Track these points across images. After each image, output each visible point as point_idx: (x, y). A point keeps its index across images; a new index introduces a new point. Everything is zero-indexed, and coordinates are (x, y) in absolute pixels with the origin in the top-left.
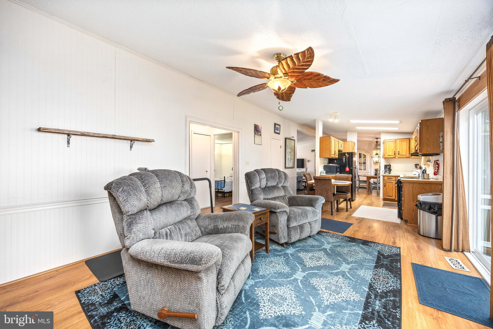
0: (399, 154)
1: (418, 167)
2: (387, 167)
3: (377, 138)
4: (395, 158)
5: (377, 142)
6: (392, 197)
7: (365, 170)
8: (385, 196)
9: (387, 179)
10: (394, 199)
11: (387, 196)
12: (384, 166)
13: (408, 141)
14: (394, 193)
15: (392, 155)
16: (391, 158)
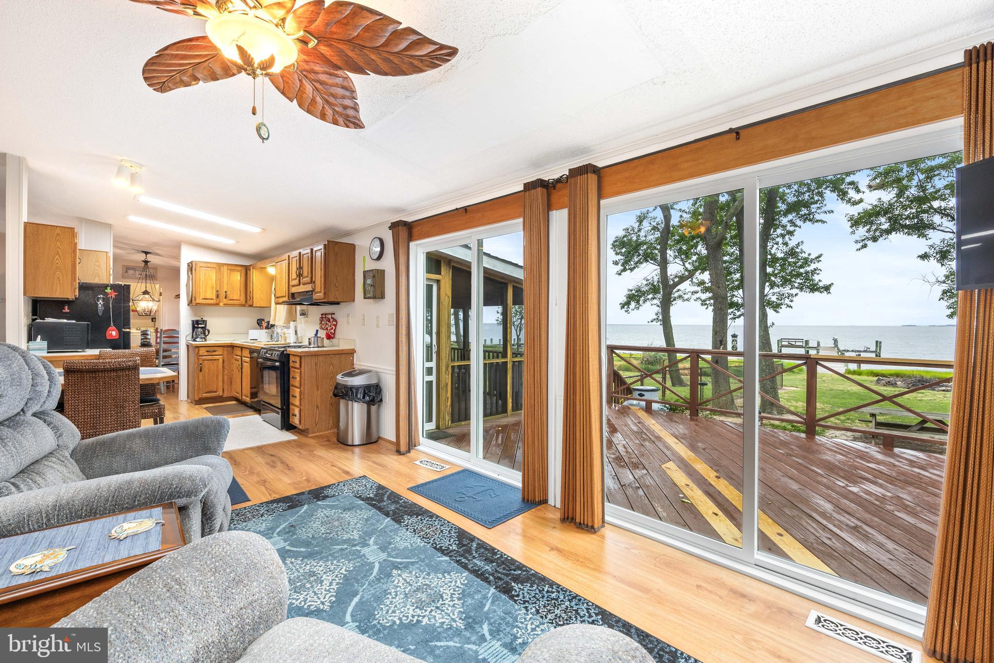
0: (226, 298)
1: (265, 325)
2: (200, 326)
3: (146, 253)
4: (217, 304)
5: (146, 261)
6: (216, 392)
8: (201, 392)
9: (206, 354)
10: (221, 396)
11: (206, 393)
12: (191, 322)
13: (244, 271)
14: (220, 384)
15: (212, 299)
16: (211, 304)
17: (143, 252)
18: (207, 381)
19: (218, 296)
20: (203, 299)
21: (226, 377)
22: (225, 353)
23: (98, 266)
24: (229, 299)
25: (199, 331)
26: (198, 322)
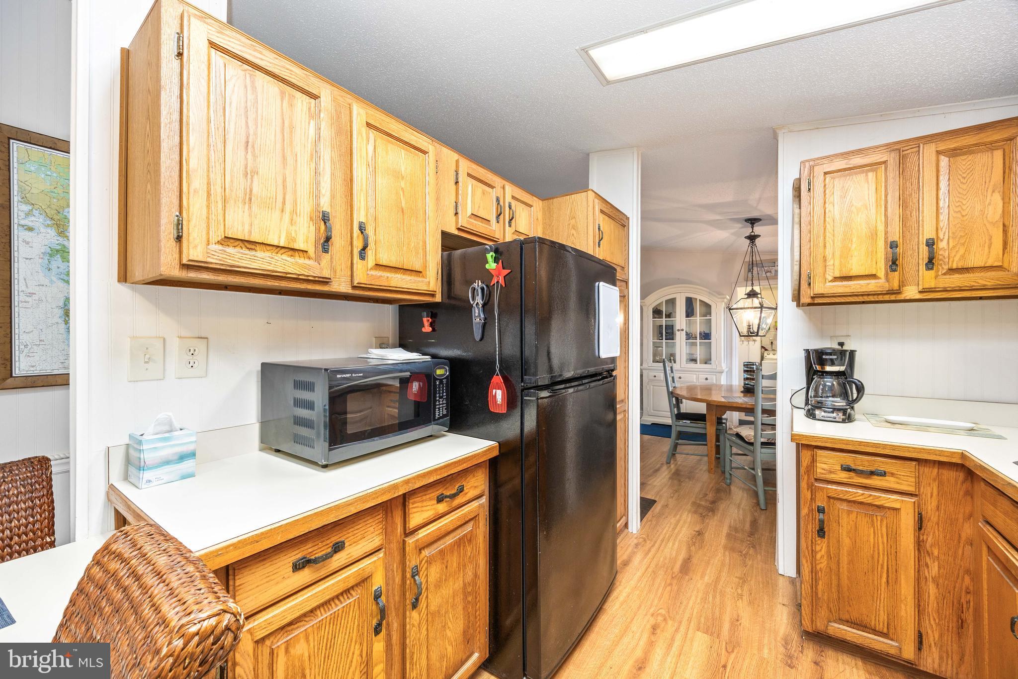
0: (931, 263)
2: (828, 368)
3: (753, 221)
4: (893, 295)
5: (752, 238)
7: (707, 361)
8: (823, 613)
11: (841, 622)
14: (907, 611)
15: (874, 276)
16: (862, 295)
17: (747, 220)
18: (845, 581)
19: (894, 264)
20: (836, 279)
21: (932, 590)
22: (929, 488)
23: (574, 227)
24: (946, 267)
25: (827, 384)
26: (824, 357)
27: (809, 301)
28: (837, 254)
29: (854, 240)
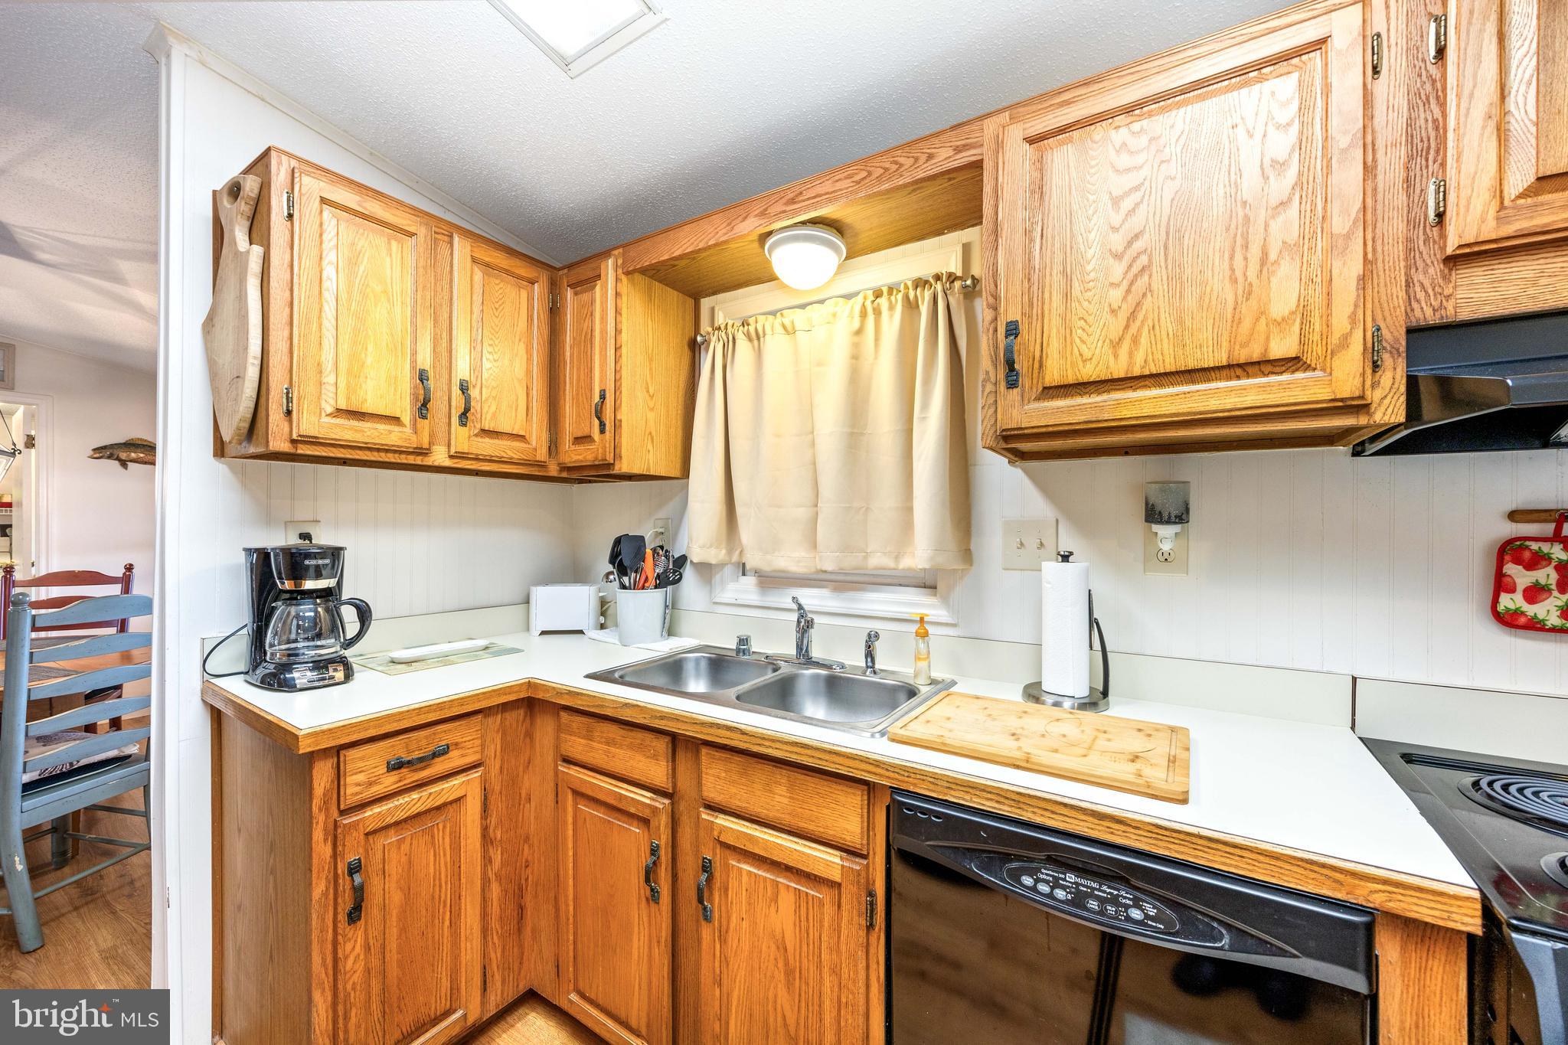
0: (465, 416)
15: (397, 420)
16: (378, 450)
18: (393, 973)
19: (423, 407)
20: (339, 413)
21: (496, 894)
22: (495, 746)
24: (478, 426)
25: (307, 614)
26: (307, 562)
27: (285, 447)
28: (343, 365)
29: (370, 347)
